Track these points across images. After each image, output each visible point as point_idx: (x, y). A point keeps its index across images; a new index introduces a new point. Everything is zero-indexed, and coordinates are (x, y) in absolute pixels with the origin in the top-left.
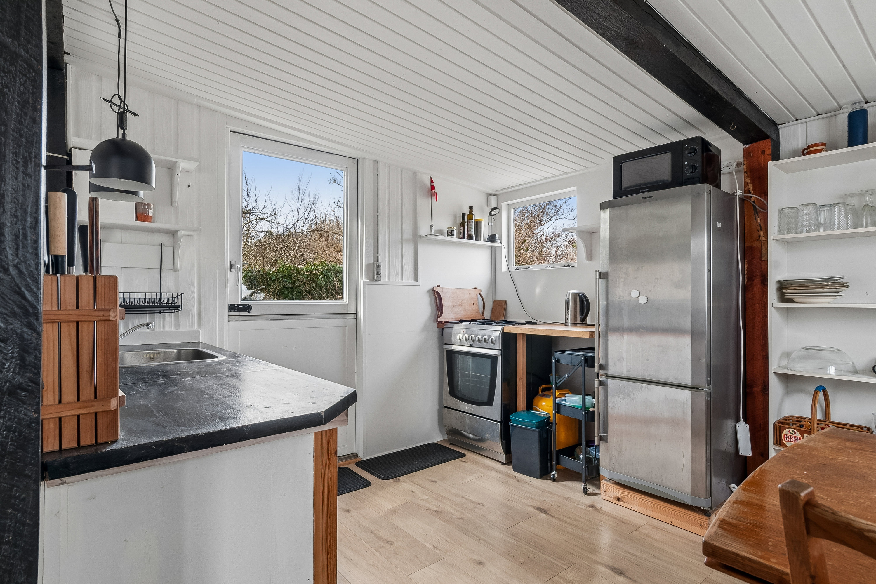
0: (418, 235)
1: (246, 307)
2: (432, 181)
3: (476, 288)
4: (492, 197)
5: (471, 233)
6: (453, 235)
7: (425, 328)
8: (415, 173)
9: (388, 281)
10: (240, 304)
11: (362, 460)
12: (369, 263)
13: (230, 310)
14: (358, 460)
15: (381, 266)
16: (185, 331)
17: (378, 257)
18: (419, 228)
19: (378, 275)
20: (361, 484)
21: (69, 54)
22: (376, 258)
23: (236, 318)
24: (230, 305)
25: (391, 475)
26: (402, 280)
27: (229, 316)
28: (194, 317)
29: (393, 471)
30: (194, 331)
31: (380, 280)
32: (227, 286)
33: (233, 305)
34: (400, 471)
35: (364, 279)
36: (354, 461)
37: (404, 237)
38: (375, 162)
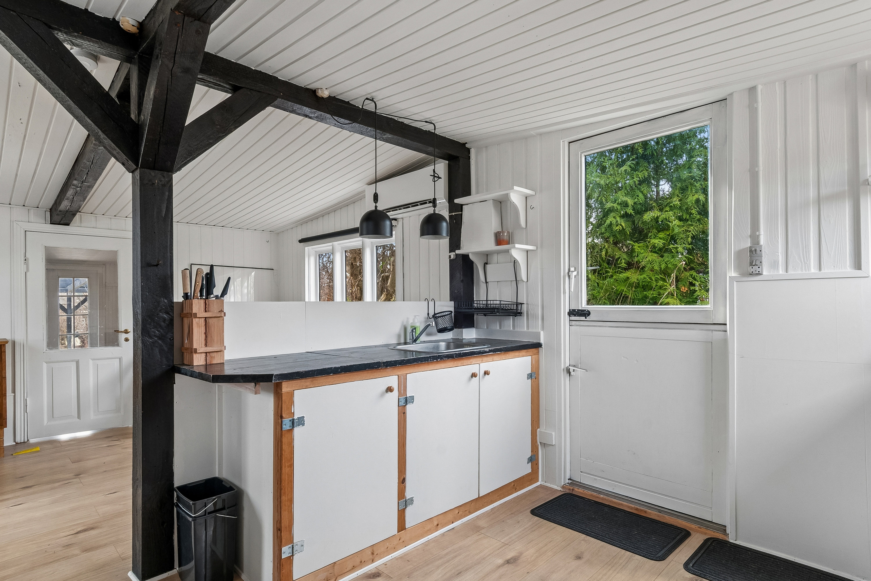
0: (861, 179)
1: (585, 312)
9: (783, 273)
10: (580, 309)
11: (727, 539)
12: (741, 248)
13: (571, 315)
14: (722, 538)
15: (761, 251)
16: (532, 332)
17: (758, 236)
18: (865, 165)
19: (754, 265)
20: (651, 553)
21: (466, 143)
22: (755, 238)
23: (577, 323)
24: (571, 310)
25: (702, 572)
26: (820, 270)
27: (570, 320)
28: (539, 320)
29: (719, 572)
30: (537, 332)
31: (759, 274)
32: (564, 292)
33: (574, 310)
34: (730, 578)
35: (732, 273)
36: (714, 535)
37: (824, 191)
38: (752, 90)
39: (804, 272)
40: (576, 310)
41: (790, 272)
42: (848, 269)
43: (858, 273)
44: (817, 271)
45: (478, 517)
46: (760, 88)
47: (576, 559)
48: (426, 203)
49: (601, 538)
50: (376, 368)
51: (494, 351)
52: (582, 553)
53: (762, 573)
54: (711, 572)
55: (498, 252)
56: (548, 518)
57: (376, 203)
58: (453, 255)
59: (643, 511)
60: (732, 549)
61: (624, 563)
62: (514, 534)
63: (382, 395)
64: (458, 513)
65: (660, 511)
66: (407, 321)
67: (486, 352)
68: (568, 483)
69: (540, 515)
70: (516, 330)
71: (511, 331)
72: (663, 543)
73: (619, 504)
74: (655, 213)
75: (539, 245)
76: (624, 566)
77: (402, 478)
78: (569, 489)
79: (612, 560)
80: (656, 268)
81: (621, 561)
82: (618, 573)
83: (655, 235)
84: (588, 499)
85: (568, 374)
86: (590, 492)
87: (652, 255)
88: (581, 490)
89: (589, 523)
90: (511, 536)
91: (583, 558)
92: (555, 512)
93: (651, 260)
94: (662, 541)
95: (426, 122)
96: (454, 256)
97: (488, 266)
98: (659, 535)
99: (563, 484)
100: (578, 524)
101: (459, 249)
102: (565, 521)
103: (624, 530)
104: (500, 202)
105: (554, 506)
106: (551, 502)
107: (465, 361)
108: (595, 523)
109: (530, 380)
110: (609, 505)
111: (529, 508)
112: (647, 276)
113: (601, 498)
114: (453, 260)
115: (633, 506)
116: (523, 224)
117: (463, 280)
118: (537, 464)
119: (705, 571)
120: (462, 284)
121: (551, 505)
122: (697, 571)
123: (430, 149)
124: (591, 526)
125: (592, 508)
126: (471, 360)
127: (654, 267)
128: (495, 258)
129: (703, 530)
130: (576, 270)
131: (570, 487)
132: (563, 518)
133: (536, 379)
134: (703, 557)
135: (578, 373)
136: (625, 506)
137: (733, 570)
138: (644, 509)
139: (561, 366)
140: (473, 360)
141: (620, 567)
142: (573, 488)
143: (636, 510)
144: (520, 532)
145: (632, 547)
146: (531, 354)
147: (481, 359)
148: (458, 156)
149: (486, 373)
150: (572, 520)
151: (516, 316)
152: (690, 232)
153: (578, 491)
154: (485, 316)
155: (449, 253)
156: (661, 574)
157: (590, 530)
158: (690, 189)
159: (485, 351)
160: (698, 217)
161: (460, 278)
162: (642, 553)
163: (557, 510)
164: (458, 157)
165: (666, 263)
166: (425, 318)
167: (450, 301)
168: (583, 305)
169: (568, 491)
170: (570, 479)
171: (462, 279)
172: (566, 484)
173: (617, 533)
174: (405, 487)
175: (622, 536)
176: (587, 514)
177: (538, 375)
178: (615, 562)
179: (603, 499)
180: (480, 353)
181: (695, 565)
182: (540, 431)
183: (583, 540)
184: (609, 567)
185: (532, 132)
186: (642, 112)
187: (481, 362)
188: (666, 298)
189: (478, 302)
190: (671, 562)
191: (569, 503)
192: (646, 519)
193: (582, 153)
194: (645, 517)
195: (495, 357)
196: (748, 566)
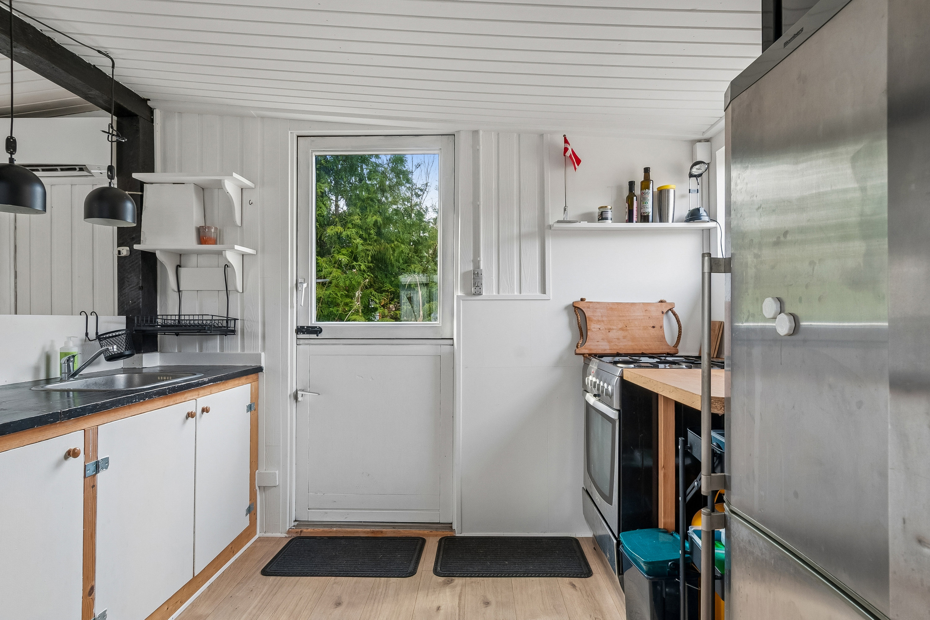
0: (546, 225)
1: (316, 329)
2: (566, 141)
3: (661, 302)
4: (698, 144)
5: (644, 211)
6: (607, 219)
7: (560, 362)
8: (542, 135)
9: (496, 294)
10: (310, 325)
11: (454, 535)
12: (466, 271)
13: (299, 333)
14: (450, 535)
15: (481, 274)
16: (250, 354)
17: (479, 261)
18: (548, 214)
19: (476, 286)
20: (403, 571)
21: (149, 100)
22: (476, 263)
23: (307, 341)
24: (299, 327)
25: (449, 571)
26: (520, 293)
27: (297, 339)
28: (258, 339)
29: (461, 566)
30: (257, 354)
31: (480, 294)
32: (292, 307)
33: (302, 327)
34: (470, 568)
35: (459, 293)
36: (443, 535)
37: (523, 230)
38: (475, 133)
39: (510, 294)
40: (306, 327)
41: (501, 294)
42: (538, 294)
43: (543, 296)
44: (519, 294)
45: (193, 605)
46: (481, 133)
47: (336, 607)
48: (75, 169)
49: (351, 574)
50: (51, 423)
51: (214, 381)
52: (340, 597)
53: (489, 554)
54: (456, 569)
55: (199, 253)
56: (286, 573)
57: (11, 154)
58: (125, 251)
59: (379, 531)
60: (461, 542)
61: (384, 592)
62: (252, 607)
63: (58, 464)
64: (168, 609)
65: (394, 527)
66: (52, 346)
67: (205, 383)
68: (294, 526)
69: (275, 573)
70: (226, 352)
71: (218, 354)
72: (408, 557)
73: (355, 532)
74: (339, 229)
75: (259, 249)
76: (385, 594)
77: (89, 587)
78: (297, 532)
79: (372, 593)
80: (341, 284)
81: (380, 590)
82: (382, 604)
83: (337, 250)
84: (320, 537)
85: (295, 401)
86: (321, 529)
87: (337, 271)
88: (310, 530)
89: (333, 562)
90: (249, 611)
91: (342, 602)
92: (290, 564)
93: (336, 276)
94: (407, 556)
95: (99, 52)
96: (127, 252)
97: (182, 271)
98: (402, 551)
99: (288, 528)
100: (321, 568)
101: (139, 242)
102: (307, 570)
103: (369, 558)
104: (203, 189)
105: (286, 557)
106: (281, 554)
107: (178, 398)
108: (338, 560)
109: (249, 412)
110: (343, 536)
111: (258, 569)
112: (332, 292)
113: (335, 532)
114: (125, 257)
115: (368, 530)
116: (238, 222)
117: (142, 287)
118: (255, 514)
119: (451, 570)
120: (141, 291)
121: (282, 556)
122: (445, 572)
123: (94, 92)
124: (336, 565)
125: (328, 545)
126: (186, 395)
127: (340, 283)
128: (193, 260)
129: (434, 533)
130: (306, 281)
131: (297, 530)
132: (302, 567)
133: (255, 410)
134: (444, 558)
135: (306, 398)
136: (361, 532)
137: (470, 560)
138: (380, 529)
139: (287, 392)
140: (188, 395)
141: (382, 596)
142: (300, 530)
143: (372, 533)
144: (259, 602)
145: (384, 572)
146: (251, 381)
147: (197, 393)
148: (138, 114)
149: (205, 410)
150: (314, 566)
151: (226, 335)
152: (370, 251)
153: (308, 531)
154: (177, 335)
155: (117, 247)
156: (419, 588)
157: (338, 570)
158: (368, 210)
159: (204, 381)
160: (375, 237)
161: (138, 283)
162: (396, 574)
163: (292, 560)
164: (137, 116)
165: (350, 280)
166: (81, 340)
167: (118, 315)
168: (313, 322)
169: (295, 535)
170: (296, 521)
171: (140, 285)
172: (292, 528)
173: (364, 562)
174: (93, 600)
175: (370, 564)
176: (327, 554)
177: (258, 405)
178: (375, 593)
179: (336, 532)
180: (198, 385)
181: (442, 568)
182: (259, 473)
183: (335, 583)
184: (372, 601)
185: (253, 112)
186: (385, 126)
187: (197, 397)
188: (352, 315)
189: (165, 317)
190: (422, 573)
191: (301, 548)
192: (384, 539)
193: (314, 151)
194: (382, 537)
195: (214, 389)
196: (478, 552)
